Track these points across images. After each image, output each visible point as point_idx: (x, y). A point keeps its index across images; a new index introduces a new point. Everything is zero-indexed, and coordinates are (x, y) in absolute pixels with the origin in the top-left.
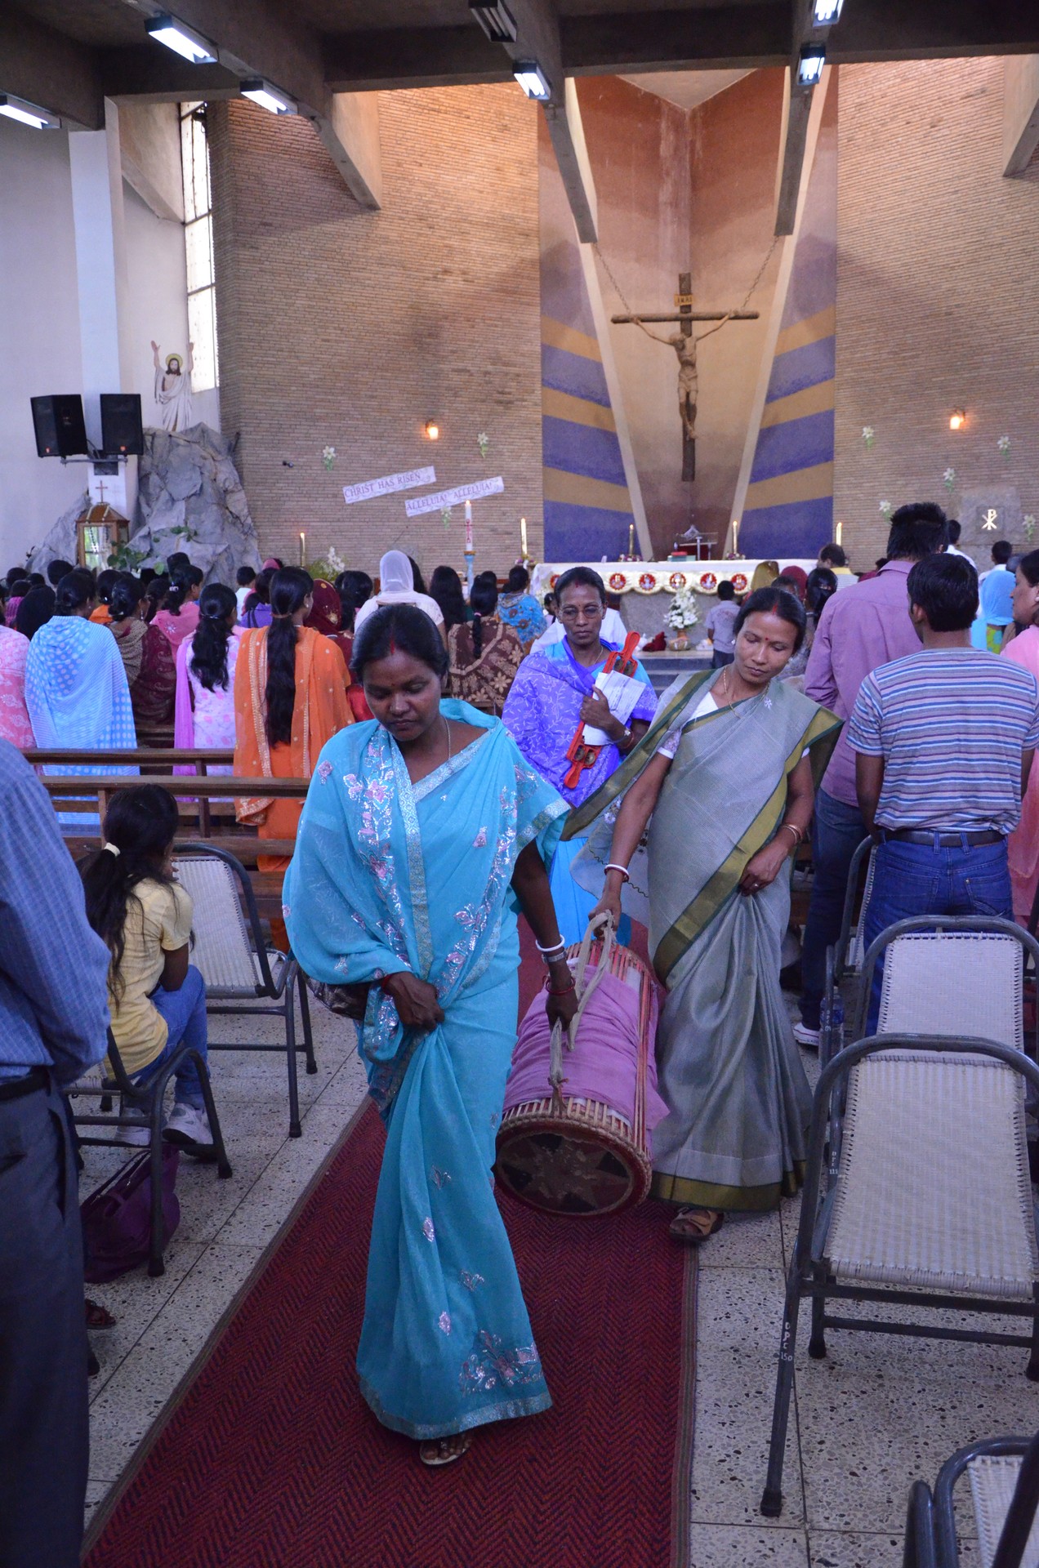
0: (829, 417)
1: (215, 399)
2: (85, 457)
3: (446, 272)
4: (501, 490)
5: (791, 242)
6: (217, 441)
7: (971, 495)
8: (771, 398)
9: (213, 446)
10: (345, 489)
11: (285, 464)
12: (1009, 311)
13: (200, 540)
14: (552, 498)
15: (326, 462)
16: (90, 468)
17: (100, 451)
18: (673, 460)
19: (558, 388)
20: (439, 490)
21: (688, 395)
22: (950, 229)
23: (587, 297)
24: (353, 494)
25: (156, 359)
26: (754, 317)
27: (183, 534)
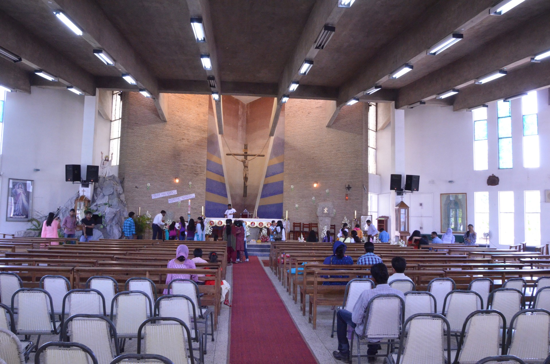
0: (282, 182)
1: (117, 168)
2: (79, 182)
3: (183, 139)
4: (194, 197)
5: (272, 138)
6: (117, 179)
7: (321, 204)
8: (267, 176)
9: (116, 181)
10: (152, 195)
11: (136, 187)
12: (328, 159)
13: (112, 207)
14: (208, 200)
15: (148, 187)
16: (81, 185)
17: (84, 181)
18: (241, 192)
19: (210, 171)
20: (177, 197)
21: (246, 175)
22: (313, 138)
23: (219, 148)
24: (154, 197)
25: (102, 157)
26: (263, 156)
27: (107, 205)
